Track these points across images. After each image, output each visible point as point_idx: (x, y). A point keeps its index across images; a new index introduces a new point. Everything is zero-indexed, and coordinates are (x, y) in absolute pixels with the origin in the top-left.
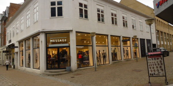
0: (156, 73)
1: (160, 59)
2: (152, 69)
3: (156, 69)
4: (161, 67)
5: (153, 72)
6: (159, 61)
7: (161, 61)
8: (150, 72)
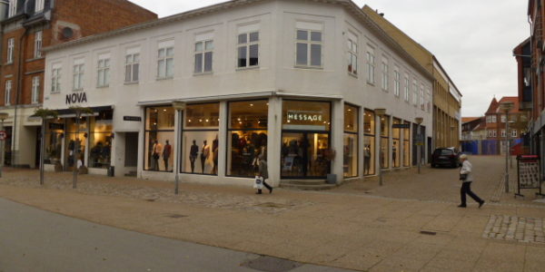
0: (529, 183)
1: (535, 165)
2: (524, 178)
3: (529, 178)
4: (535, 176)
5: (525, 182)
6: (533, 167)
7: (536, 168)
8: (521, 182)
